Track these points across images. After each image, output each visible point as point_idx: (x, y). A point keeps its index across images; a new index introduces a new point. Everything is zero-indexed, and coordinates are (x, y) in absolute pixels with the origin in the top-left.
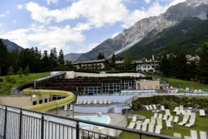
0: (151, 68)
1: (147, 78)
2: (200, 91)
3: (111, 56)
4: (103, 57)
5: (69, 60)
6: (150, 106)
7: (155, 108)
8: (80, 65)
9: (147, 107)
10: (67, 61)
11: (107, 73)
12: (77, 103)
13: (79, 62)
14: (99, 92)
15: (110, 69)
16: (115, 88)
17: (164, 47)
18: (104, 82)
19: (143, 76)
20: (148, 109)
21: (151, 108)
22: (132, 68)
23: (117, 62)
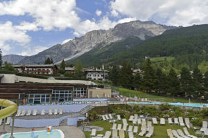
0: (100, 77)
1: (99, 87)
2: (146, 99)
3: (61, 62)
4: (52, 62)
5: (8, 62)
6: (106, 116)
7: (111, 117)
8: (22, 68)
9: (103, 116)
10: (6, 63)
11: (56, 79)
12: (18, 115)
13: (21, 65)
14: (48, 100)
15: (59, 75)
16: (66, 95)
17: (111, 59)
18: (54, 89)
19: (94, 84)
20: (104, 119)
21: (108, 118)
22: (82, 76)
23: (66, 69)
